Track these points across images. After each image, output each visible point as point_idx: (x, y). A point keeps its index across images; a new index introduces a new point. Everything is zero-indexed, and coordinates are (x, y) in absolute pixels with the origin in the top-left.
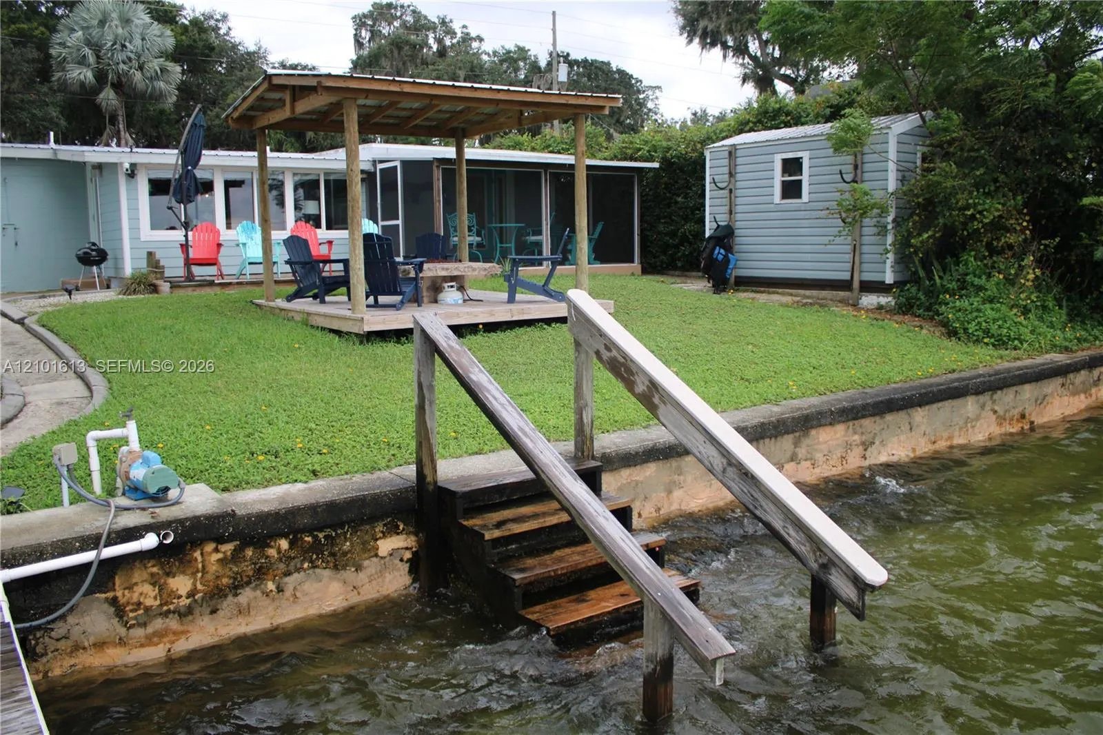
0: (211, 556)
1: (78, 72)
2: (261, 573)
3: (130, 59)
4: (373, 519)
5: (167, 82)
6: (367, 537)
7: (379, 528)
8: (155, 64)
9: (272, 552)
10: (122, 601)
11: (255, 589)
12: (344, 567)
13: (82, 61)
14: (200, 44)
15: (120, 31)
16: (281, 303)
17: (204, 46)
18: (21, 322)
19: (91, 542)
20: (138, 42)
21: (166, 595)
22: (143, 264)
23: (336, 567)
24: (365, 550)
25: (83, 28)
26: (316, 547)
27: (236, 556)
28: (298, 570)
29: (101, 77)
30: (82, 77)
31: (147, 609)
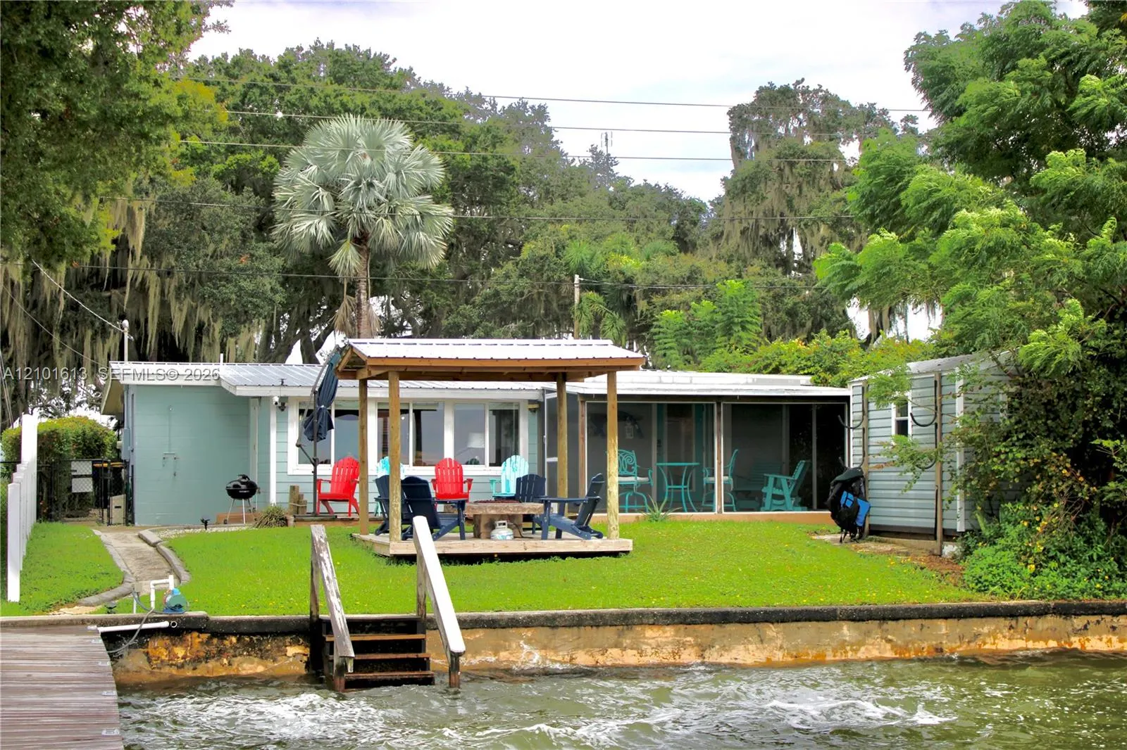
0: (196, 639)
1: (308, 223)
2: (221, 653)
3: (379, 203)
4: (285, 634)
5: (429, 233)
6: (281, 644)
7: (288, 639)
8: (411, 209)
9: (226, 642)
10: (151, 654)
11: (217, 661)
12: (266, 658)
13: (314, 209)
14: (492, 163)
15: (368, 162)
16: (372, 537)
17: (498, 165)
18: (154, 545)
19: (138, 621)
20: (391, 177)
21: (173, 656)
22: (286, 498)
23: (261, 657)
24: (279, 651)
25: (317, 161)
26: (251, 644)
27: (208, 642)
28: (240, 655)
29: (338, 229)
30: (313, 230)
31: (162, 661)
